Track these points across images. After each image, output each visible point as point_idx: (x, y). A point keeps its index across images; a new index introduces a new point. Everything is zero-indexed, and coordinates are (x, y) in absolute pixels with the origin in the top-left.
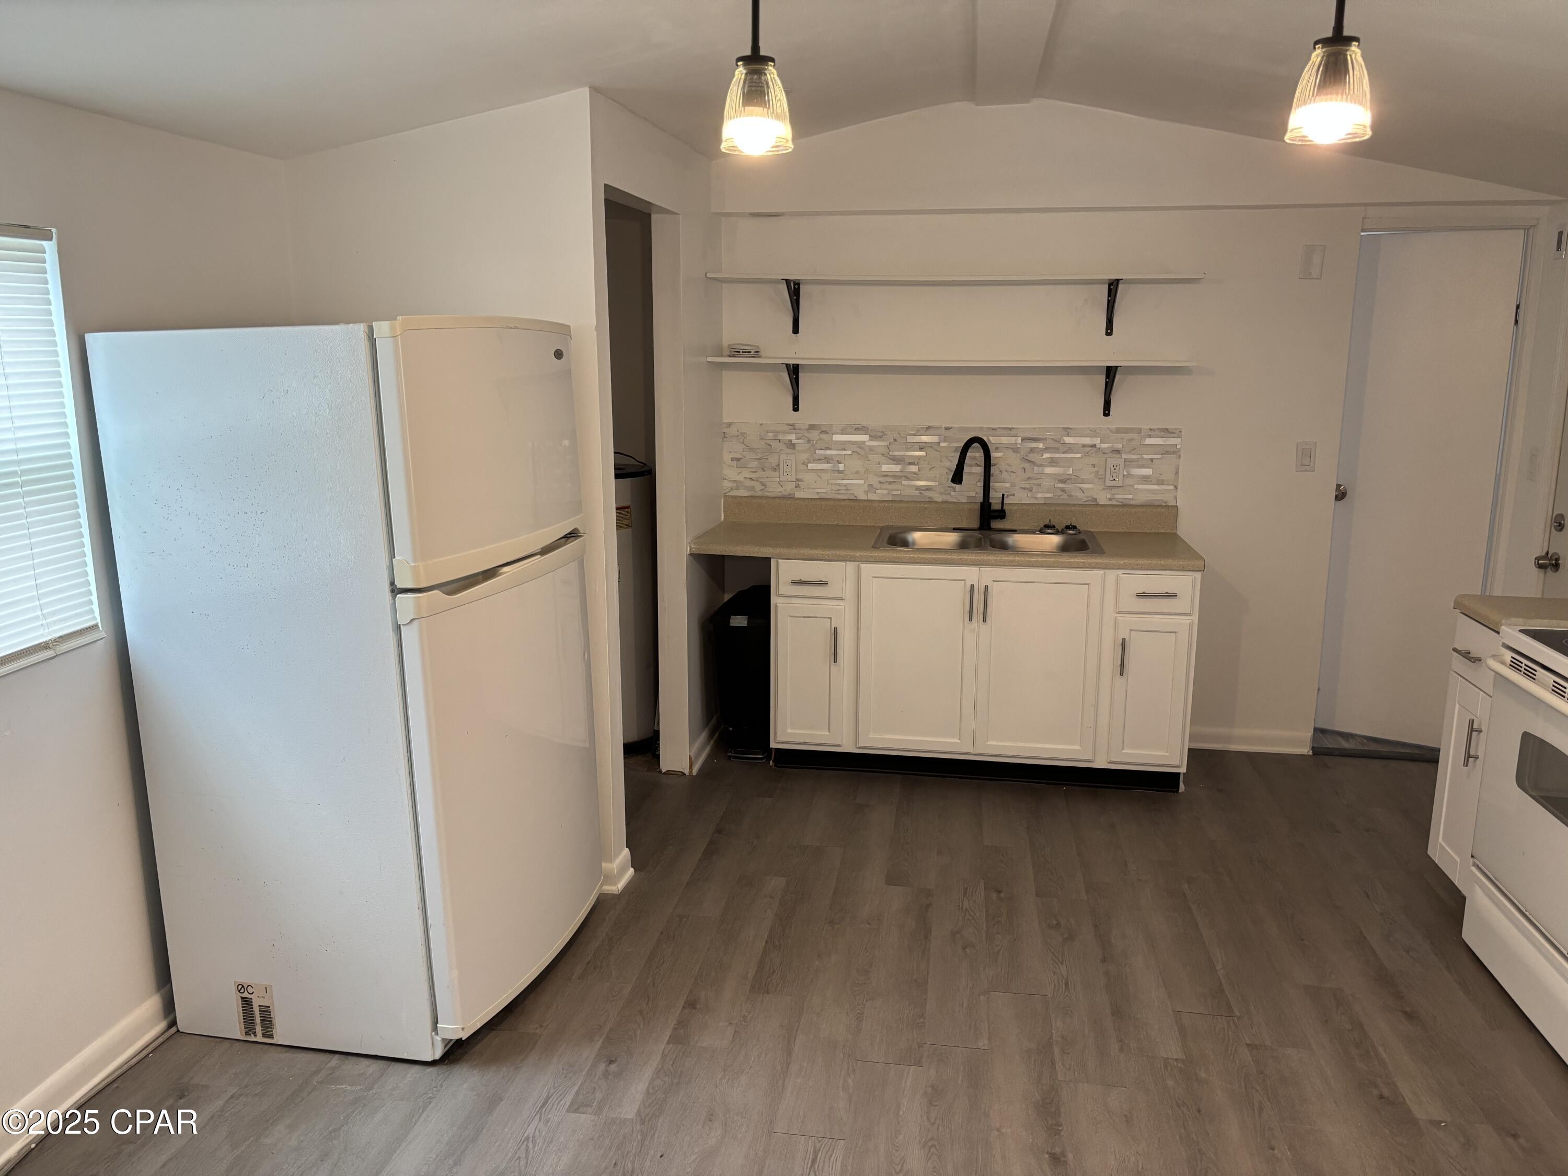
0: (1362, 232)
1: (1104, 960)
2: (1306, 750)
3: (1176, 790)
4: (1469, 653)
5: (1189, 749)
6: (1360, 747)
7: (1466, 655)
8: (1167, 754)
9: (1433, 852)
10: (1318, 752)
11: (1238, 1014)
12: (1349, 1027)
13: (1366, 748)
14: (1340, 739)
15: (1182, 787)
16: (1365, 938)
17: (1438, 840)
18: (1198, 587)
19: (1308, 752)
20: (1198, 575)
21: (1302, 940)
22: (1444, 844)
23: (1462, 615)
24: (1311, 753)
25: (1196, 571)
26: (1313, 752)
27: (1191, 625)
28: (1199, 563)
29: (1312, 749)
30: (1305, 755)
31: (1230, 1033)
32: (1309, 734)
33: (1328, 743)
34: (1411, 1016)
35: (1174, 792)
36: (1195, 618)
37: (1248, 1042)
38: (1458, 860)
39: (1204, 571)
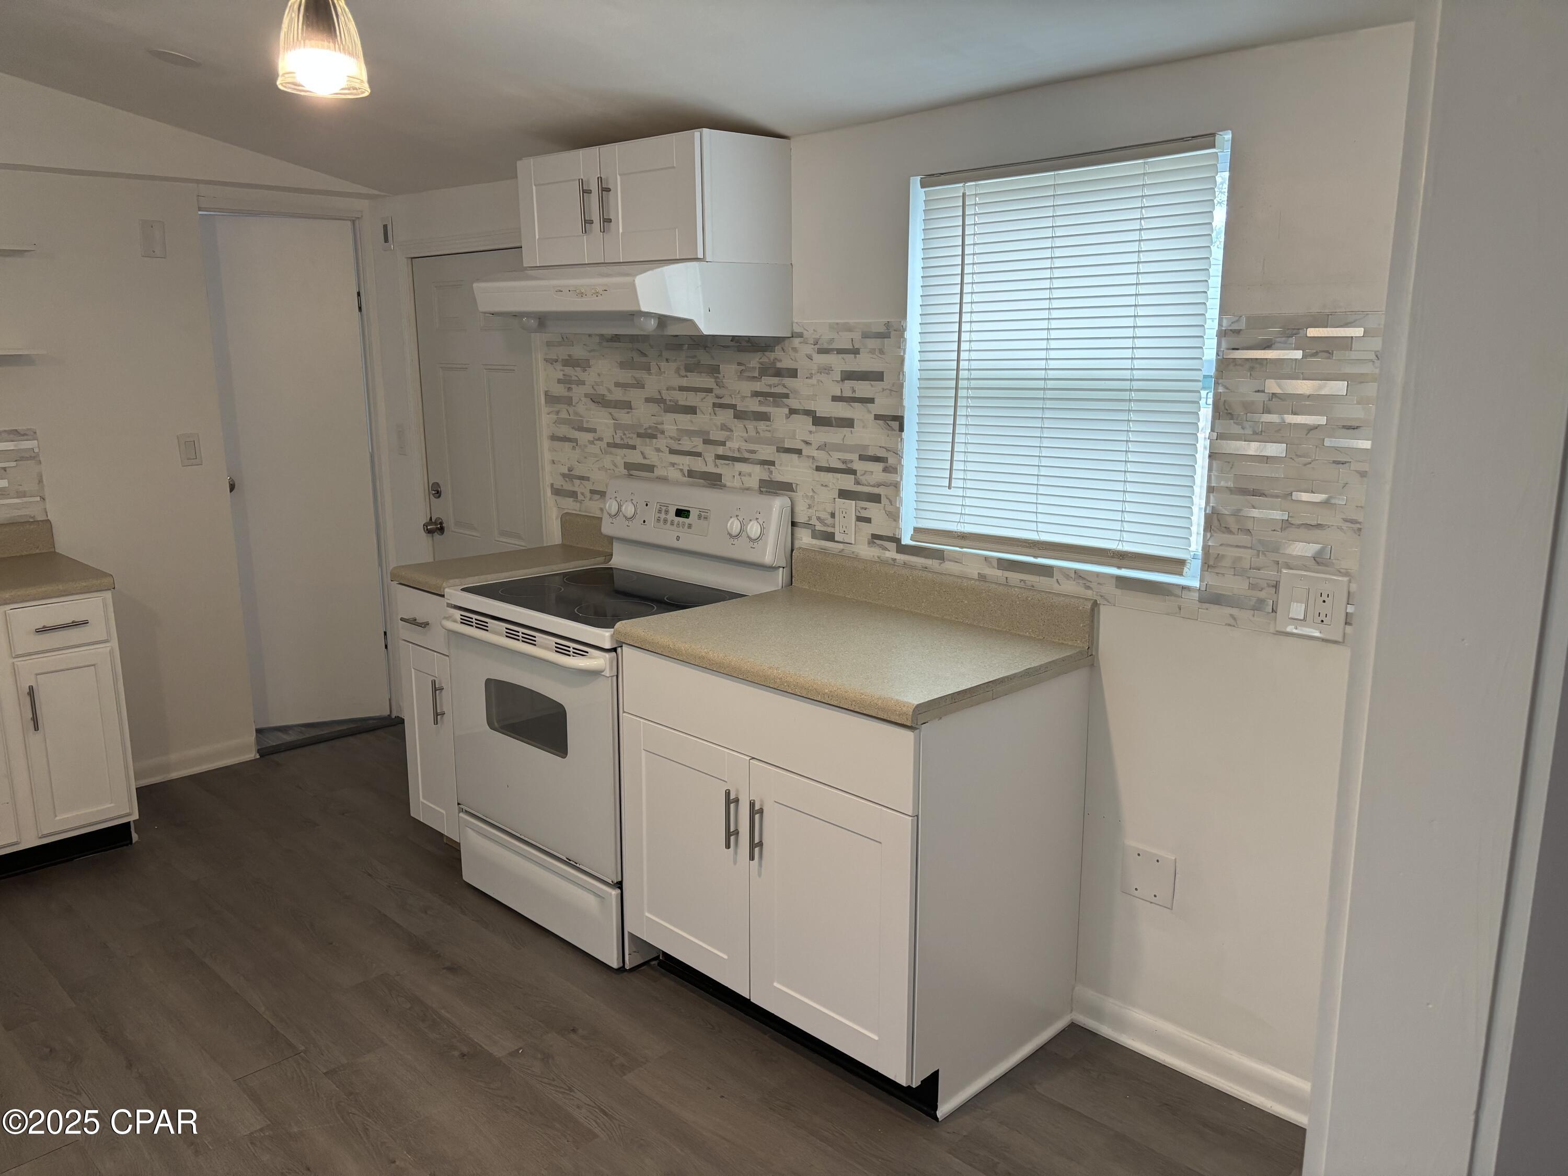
0: (199, 210)
1: (130, 1066)
2: (252, 755)
3: (128, 842)
4: (416, 620)
5: (136, 789)
6: (301, 737)
7: (413, 622)
8: (112, 805)
9: (416, 813)
10: (264, 753)
11: (303, 1048)
12: (408, 1005)
13: (308, 736)
14: (280, 734)
15: (135, 837)
16: (385, 916)
17: (419, 800)
18: (111, 609)
19: (255, 757)
20: (108, 595)
21: (331, 944)
22: (425, 802)
23: (400, 585)
24: (258, 756)
25: (106, 590)
26: (260, 755)
27: (111, 652)
28: (106, 581)
29: (258, 752)
30: (253, 760)
31: (303, 1072)
32: (251, 738)
33: (273, 741)
34: (453, 969)
35: (127, 845)
36: (115, 643)
37: (325, 1071)
38: (444, 812)
39: (114, 588)
